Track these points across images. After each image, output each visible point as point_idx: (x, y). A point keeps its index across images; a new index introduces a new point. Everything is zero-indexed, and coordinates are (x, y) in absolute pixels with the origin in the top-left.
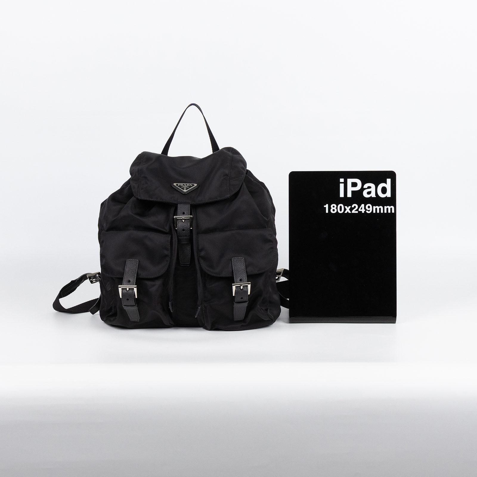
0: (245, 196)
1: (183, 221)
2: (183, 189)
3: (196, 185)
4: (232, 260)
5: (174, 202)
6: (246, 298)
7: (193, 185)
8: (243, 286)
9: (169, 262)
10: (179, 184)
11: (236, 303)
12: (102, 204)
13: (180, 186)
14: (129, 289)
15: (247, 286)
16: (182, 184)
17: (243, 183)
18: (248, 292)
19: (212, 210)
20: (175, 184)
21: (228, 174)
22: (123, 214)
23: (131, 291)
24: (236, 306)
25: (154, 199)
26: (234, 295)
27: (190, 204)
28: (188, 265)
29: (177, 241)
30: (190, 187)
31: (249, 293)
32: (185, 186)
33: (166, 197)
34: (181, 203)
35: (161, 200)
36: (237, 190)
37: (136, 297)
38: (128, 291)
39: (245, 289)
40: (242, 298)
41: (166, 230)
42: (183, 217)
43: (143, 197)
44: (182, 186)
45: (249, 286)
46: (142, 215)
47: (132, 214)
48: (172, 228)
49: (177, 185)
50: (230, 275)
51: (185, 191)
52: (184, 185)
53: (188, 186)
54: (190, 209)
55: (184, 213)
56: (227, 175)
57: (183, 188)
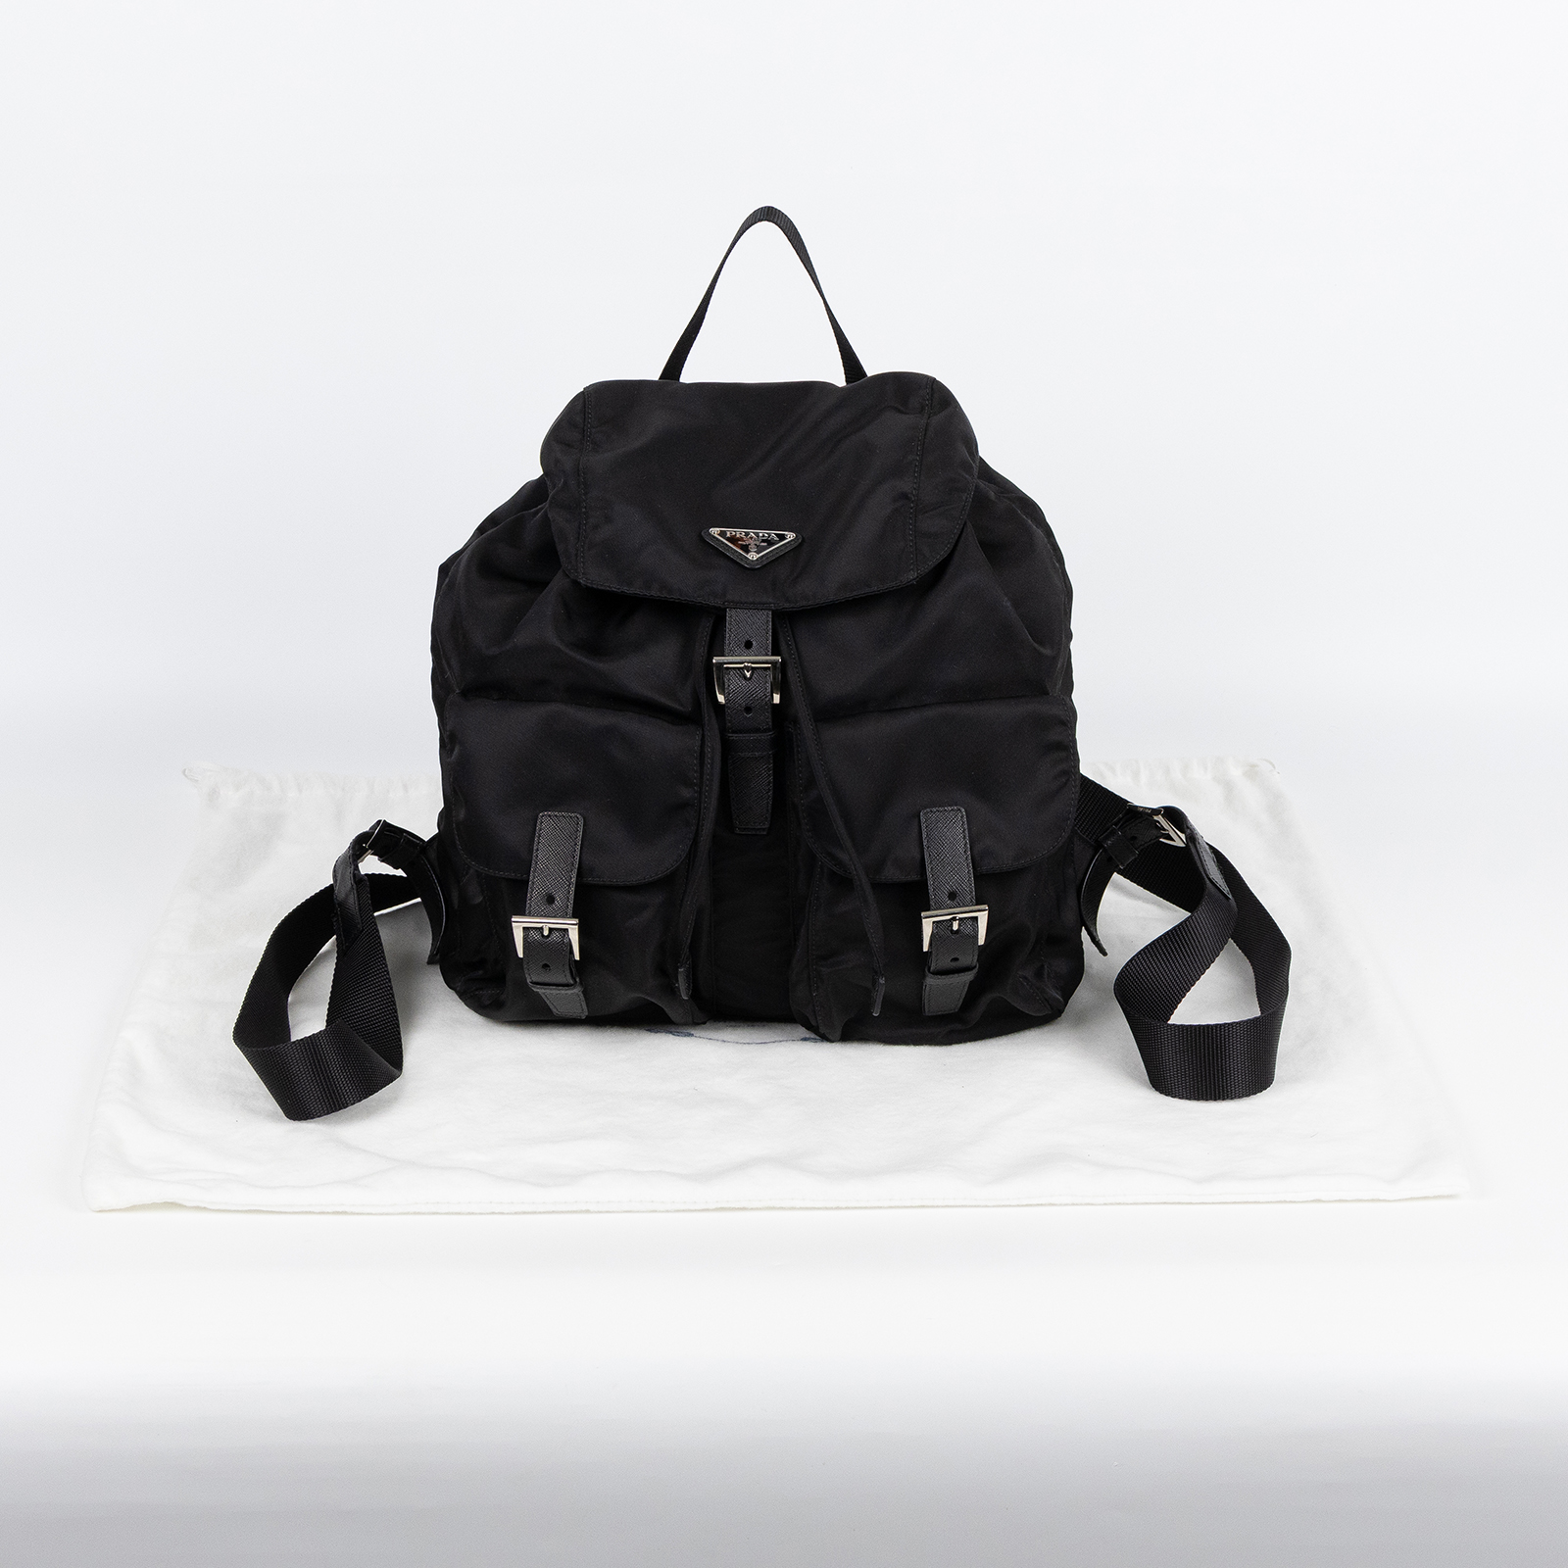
0: (973, 575)
1: (748, 675)
2: (746, 549)
3: (790, 536)
4: (923, 820)
5: (712, 602)
6: (970, 959)
7: (782, 537)
8: (960, 919)
9: (694, 828)
10: (730, 532)
11: (933, 973)
12: (444, 570)
13: (733, 540)
14: (551, 930)
15: (976, 918)
16: (739, 532)
17: (965, 523)
18: (979, 937)
19: (849, 630)
20: (715, 531)
21: (912, 493)
22: (523, 638)
23: (555, 936)
24: (931, 981)
25: (636, 589)
26: (925, 949)
27: (773, 611)
28: (764, 830)
29: (718, 747)
30: (770, 543)
31: (981, 941)
32: (751, 538)
33: (681, 579)
34: (738, 605)
35: (665, 595)
36: (943, 554)
37: (577, 958)
38: (548, 936)
39: (968, 929)
40: (956, 959)
41: (682, 705)
42: (746, 659)
43: (597, 576)
44: (741, 539)
45: (983, 918)
46: (595, 648)
47: (558, 644)
48: (704, 699)
49: (722, 534)
50: (915, 877)
51: (753, 556)
52: (747, 534)
53: (763, 541)
54: (773, 629)
55: (748, 645)
56: (905, 496)
57: (747, 546)
